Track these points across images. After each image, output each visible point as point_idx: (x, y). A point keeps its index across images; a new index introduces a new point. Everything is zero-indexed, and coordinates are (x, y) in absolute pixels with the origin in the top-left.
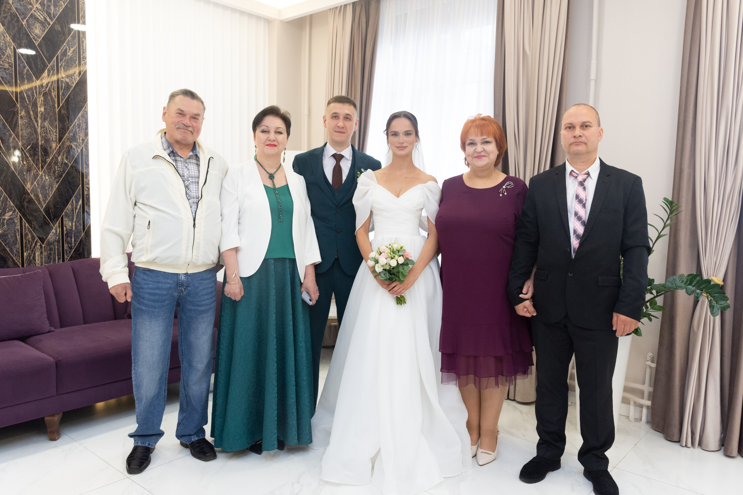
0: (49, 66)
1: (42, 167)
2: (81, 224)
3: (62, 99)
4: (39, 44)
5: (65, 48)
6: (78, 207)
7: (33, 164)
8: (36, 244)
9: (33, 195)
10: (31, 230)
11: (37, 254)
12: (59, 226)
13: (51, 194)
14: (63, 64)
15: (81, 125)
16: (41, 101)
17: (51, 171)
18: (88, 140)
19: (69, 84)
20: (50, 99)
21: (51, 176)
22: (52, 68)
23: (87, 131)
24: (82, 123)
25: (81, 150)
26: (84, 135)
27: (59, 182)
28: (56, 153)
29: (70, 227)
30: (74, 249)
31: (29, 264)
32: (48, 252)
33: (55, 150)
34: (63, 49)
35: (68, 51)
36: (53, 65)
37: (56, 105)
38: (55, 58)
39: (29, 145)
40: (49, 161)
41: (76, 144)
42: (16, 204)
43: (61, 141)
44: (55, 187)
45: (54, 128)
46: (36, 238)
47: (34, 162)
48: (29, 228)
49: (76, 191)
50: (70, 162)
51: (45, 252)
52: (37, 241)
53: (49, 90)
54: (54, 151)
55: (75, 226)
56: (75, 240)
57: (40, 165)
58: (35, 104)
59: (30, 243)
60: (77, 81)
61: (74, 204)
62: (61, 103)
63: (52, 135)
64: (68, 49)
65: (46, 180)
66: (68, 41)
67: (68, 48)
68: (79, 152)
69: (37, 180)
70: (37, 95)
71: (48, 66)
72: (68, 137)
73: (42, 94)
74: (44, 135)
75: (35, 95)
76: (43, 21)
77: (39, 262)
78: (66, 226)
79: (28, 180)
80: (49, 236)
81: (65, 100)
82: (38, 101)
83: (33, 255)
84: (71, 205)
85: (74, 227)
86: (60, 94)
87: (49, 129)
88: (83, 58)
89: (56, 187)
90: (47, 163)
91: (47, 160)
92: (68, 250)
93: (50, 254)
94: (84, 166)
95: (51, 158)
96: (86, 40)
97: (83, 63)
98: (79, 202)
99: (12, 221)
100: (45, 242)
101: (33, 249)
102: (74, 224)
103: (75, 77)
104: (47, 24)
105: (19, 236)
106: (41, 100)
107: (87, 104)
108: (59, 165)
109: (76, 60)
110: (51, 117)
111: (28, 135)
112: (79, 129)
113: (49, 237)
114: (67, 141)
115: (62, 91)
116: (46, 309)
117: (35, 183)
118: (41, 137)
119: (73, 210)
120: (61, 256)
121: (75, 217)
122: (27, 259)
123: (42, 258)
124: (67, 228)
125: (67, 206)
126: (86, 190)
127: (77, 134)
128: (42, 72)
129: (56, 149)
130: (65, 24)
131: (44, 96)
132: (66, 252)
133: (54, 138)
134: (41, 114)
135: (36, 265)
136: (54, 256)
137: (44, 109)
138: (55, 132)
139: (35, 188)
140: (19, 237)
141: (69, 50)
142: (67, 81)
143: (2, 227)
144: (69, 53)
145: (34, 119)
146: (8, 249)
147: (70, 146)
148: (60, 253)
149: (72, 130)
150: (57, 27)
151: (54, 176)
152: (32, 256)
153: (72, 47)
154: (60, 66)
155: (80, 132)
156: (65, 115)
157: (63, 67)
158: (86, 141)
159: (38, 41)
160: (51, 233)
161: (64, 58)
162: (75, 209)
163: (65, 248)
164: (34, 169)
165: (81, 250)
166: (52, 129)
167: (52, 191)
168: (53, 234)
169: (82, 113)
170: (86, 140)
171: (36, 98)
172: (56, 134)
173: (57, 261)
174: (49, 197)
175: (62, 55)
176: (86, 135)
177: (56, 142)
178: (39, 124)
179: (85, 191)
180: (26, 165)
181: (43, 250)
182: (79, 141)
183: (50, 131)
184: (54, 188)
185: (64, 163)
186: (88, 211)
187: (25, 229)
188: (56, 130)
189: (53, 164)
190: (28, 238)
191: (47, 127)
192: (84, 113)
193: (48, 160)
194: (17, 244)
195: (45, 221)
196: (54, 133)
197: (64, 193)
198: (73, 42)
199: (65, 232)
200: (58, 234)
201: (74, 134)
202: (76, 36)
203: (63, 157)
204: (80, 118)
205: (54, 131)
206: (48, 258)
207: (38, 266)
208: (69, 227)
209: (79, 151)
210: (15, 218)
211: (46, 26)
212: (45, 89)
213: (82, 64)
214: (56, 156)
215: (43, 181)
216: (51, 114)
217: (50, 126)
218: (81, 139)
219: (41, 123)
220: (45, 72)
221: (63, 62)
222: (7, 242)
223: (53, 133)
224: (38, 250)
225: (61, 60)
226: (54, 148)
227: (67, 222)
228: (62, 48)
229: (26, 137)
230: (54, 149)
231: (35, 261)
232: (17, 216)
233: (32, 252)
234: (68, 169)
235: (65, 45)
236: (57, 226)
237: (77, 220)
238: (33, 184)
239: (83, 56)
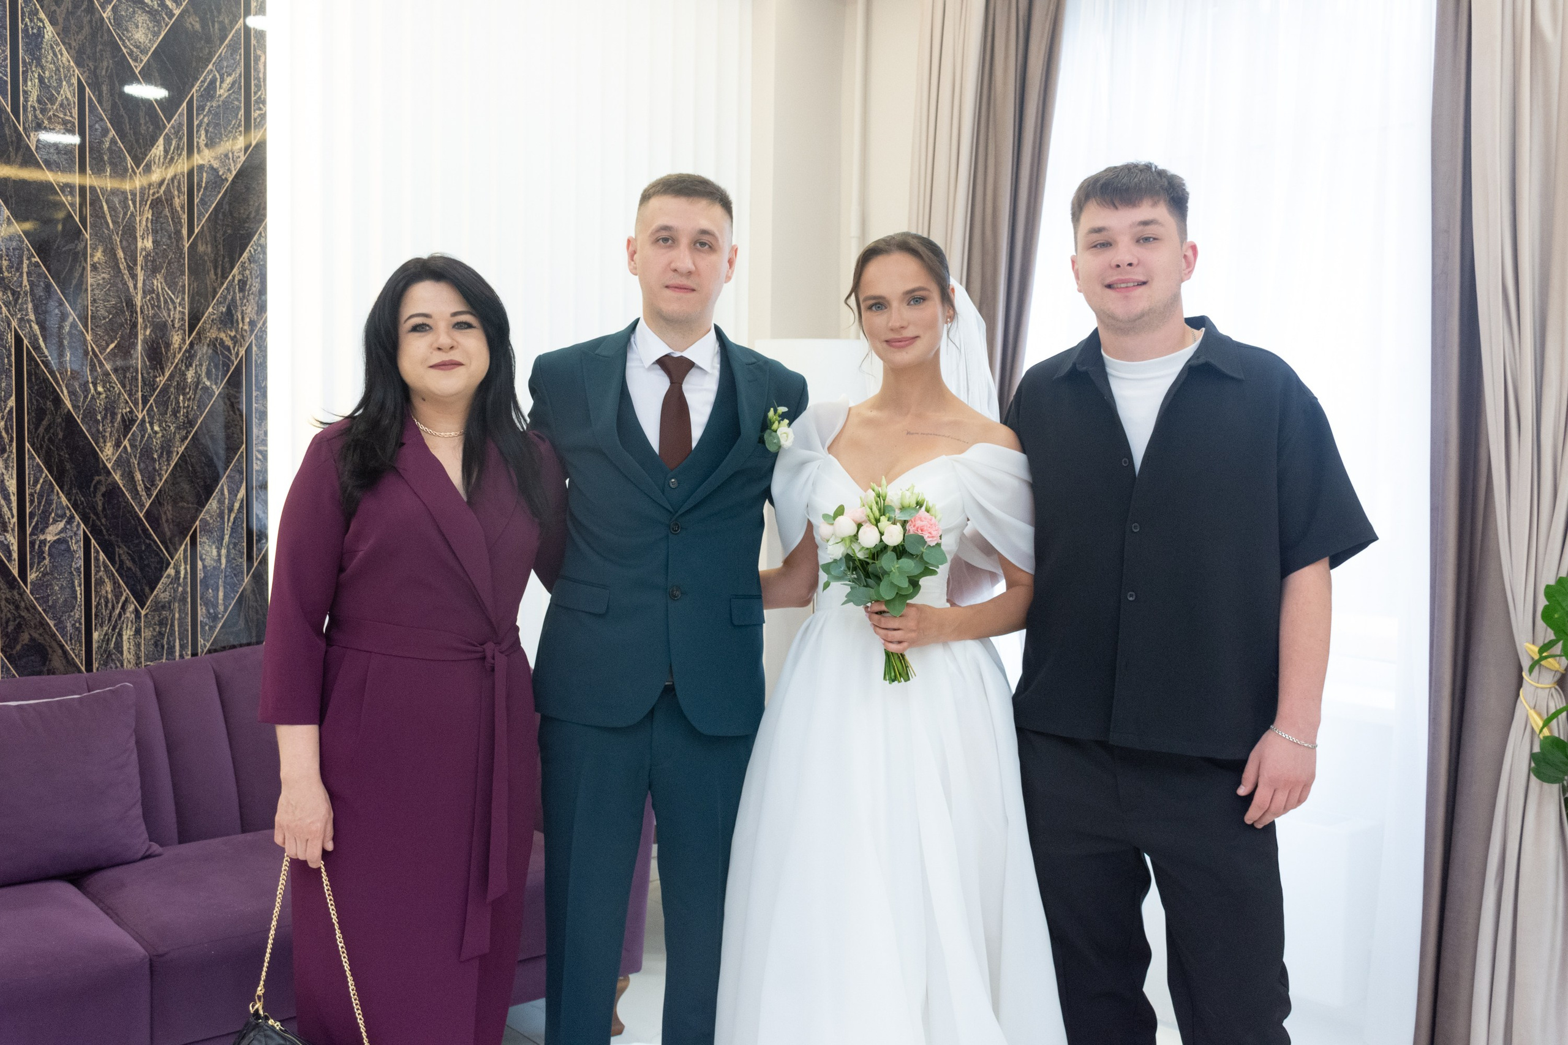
0: (169, 126)
1: (145, 401)
2: (243, 552)
3: (201, 214)
4: (143, 68)
5: (210, 77)
6: (235, 504)
7: (120, 390)
8: (123, 608)
9: (118, 475)
10: (112, 571)
11: (128, 634)
12: (185, 558)
13: (166, 472)
14: (206, 120)
15: (249, 283)
16: (144, 223)
17: (167, 408)
18: (265, 323)
19: (218, 172)
20: (168, 214)
21: (166, 422)
22: (176, 133)
23: (263, 297)
24: (252, 278)
25: (246, 351)
26: (256, 308)
27: (186, 438)
28: (182, 362)
29: (214, 560)
30: (223, 621)
31: (106, 664)
32: (154, 630)
33: (179, 353)
34: (205, 79)
35: (218, 84)
36: (180, 123)
37: (185, 232)
38: (185, 104)
39: (112, 342)
40: (162, 383)
41: (233, 334)
42: (76, 500)
43: (196, 327)
44: (178, 453)
45: (178, 292)
46: (125, 591)
47: (124, 386)
48: (106, 566)
49: (231, 462)
50: (216, 384)
51: (147, 631)
52: (126, 598)
53: (168, 191)
54: (177, 355)
55: (228, 556)
56: (225, 596)
57: (140, 394)
58: (129, 229)
59: (110, 605)
60: (239, 166)
61: (225, 499)
62: (198, 225)
63: (172, 313)
64: (219, 80)
65: (153, 433)
66: (218, 58)
67: (218, 76)
68: (242, 356)
69: (130, 434)
70: (135, 207)
71: (165, 127)
72: (215, 317)
73: (149, 203)
74: (151, 312)
75: (131, 205)
76: (156, 7)
77: (132, 656)
78: (204, 557)
79: (107, 434)
80: (159, 586)
81: (207, 216)
82: (138, 221)
83: (116, 639)
84: (218, 502)
85: (224, 561)
86: (196, 201)
87: (164, 296)
88: (256, 102)
89: (180, 453)
90: (158, 387)
91: (158, 379)
92: (206, 624)
93: (161, 635)
94: (254, 394)
95: (167, 374)
96: (265, 53)
97: (256, 115)
98: (238, 492)
99: (63, 547)
100: (148, 604)
101: (116, 621)
102: (224, 552)
103: (235, 154)
104: (165, 16)
105: (80, 585)
106: (145, 219)
107: (266, 224)
108: (188, 393)
109: (239, 108)
110: (169, 263)
111: (110, 313)
112: (241, 295)
113: (159, 588)
114: (211, 328)
115: (201, 193)
116: (140, 791)
117: (126, 443)
118: (143, 318)
119: (221, 515)
120: (188, 641)
121: (227, 532)
122: (99, 648)
123: (138, 645)
124: (206, 563)
125: (207, 503)
126: (257, 459)
127: (236, 307)
128: (149, 142)
129: (180, 349)
130: (212, 12)
131: (152, 209)
132: (203, 627)
133: (177, 321)
134: (146, 257)
135: (122, 665)
136: (171, 639)
137: (153, 242)
138: (180, 304)
139: (124, 455)
140: (80, 591)
141: (222, 82)
142: (215, 166)
143: (39, 563)
144: (222, 91)
145: (126, 272)
146: (51, 623)
147: (217, 340)
148: (188, 631)
149: (225, 298)
150: (191, 23)
151: (174, 423)
152: (114, 640)
153: (230, 75)
154: (197, 125)
155: (245, 301)
156: (206, 258)
157: (205, 128)
158: (259, 326)
159: (141, 61)
160: (163, 579)
161: (208, 104)
162: (226, 511)
163: (200, 618)
164: (122, 404)
165: (240, 622)
166: (173, 296)
167: (169, 464)
168: (170, 580)
169: (250, 251)
170: (261, 323)
171: (132, 213)
172: (184, 308)
173: (177, 654)
174: (161, 480)
175: (202, 96)
176: (262, 308)
177: (182, 332)
178: (140, 285)
179: (254, 462)
180: (104, 395)
181: (142, 624)
182: (241, 325)
183: (166, 302)
184: (175, 454)
185: (202, 388)
186: (261, 515)
187: (97, 566)
188: (183, 299)
189: (172, 389)
190: (104, 592)
191: (160, 290)
192: (255, 250)
193: (161, 380)
194: (74, 607)
195: (150, 544)
196: (178, 305)
197: (199, 469)
198: (233, 61)
199: (200, 575)
200: (181, 580)
201: (229, 309)
202: (241, 44)
203: (199, 372)
204: (245, 263)
205: (178, 301)
206: (156, 645)
207: (130, 666)
208: (212, 559)
209: (242, 352)
210: (71, 539)
211: (164, 19)
212: (156, 190)
213: (255, 119)
214: (180, 369)
215: (147, 436)
216: (171, 255)
217: (166, 289)
218: (248, 320)
219: (144, 280)
220: (157, 144)
221: (205, 116)
222: (50, 603)
223: (175, 308)
224: (130, 624)
225: (201, 108)
226: (176, 346)
227: (207, 547)
228: (202, 78)
229: (104, 318)
230: (177, 350)
231: (122, 653)
232: (76, 534)
233: (114, 629)
234: (212, 402)
235: (212, 70)
236: (179, 558)
237: (234, 540)
238: (120, 447)
239: (257, 96)
